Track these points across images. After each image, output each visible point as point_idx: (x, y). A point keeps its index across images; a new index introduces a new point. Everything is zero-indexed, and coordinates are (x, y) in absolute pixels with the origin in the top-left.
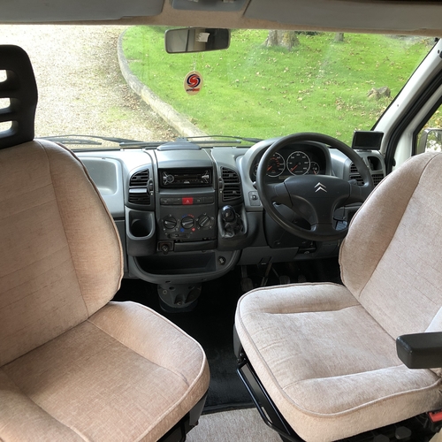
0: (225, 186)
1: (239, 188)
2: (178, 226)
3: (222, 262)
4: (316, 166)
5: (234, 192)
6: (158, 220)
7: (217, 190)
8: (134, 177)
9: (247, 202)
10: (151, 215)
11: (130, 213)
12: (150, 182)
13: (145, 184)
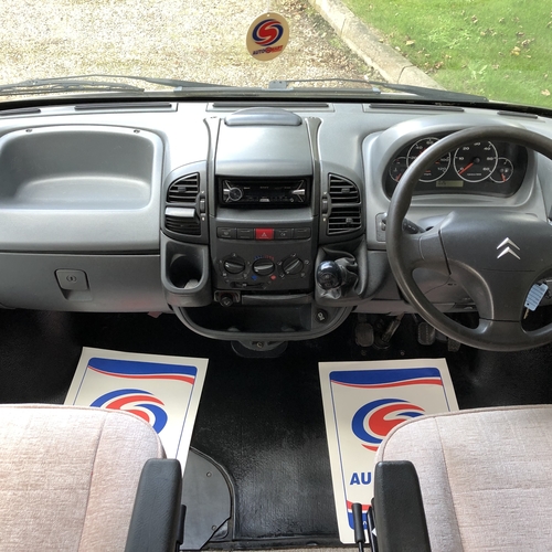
0: (334, 209)
1: (358, 212)
2: (248, 270)
3: (322, 318)
4: (508, 166)
5: (348, 219)
6: (214, 260)
7: (317, 216)
8: (173, 187)
9: (372, 235)
10: (203, 251)
11: (168, 245)
12: (201, 198)
13: (193, 201)
